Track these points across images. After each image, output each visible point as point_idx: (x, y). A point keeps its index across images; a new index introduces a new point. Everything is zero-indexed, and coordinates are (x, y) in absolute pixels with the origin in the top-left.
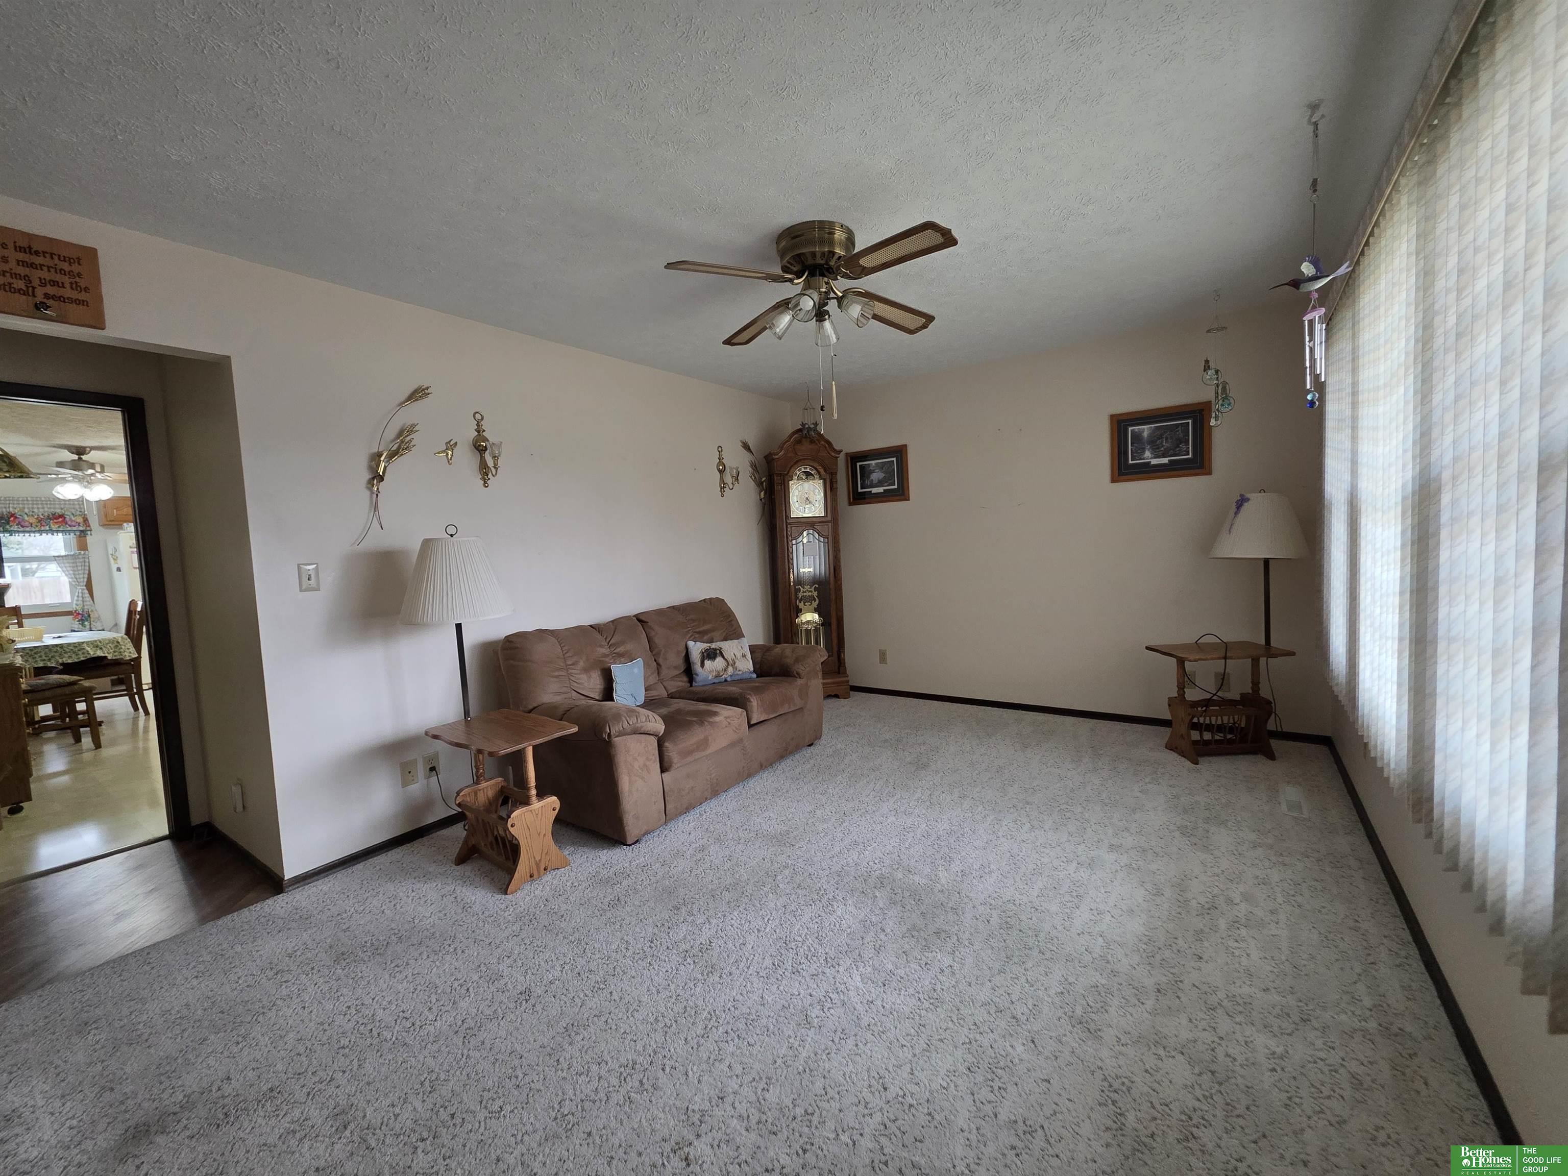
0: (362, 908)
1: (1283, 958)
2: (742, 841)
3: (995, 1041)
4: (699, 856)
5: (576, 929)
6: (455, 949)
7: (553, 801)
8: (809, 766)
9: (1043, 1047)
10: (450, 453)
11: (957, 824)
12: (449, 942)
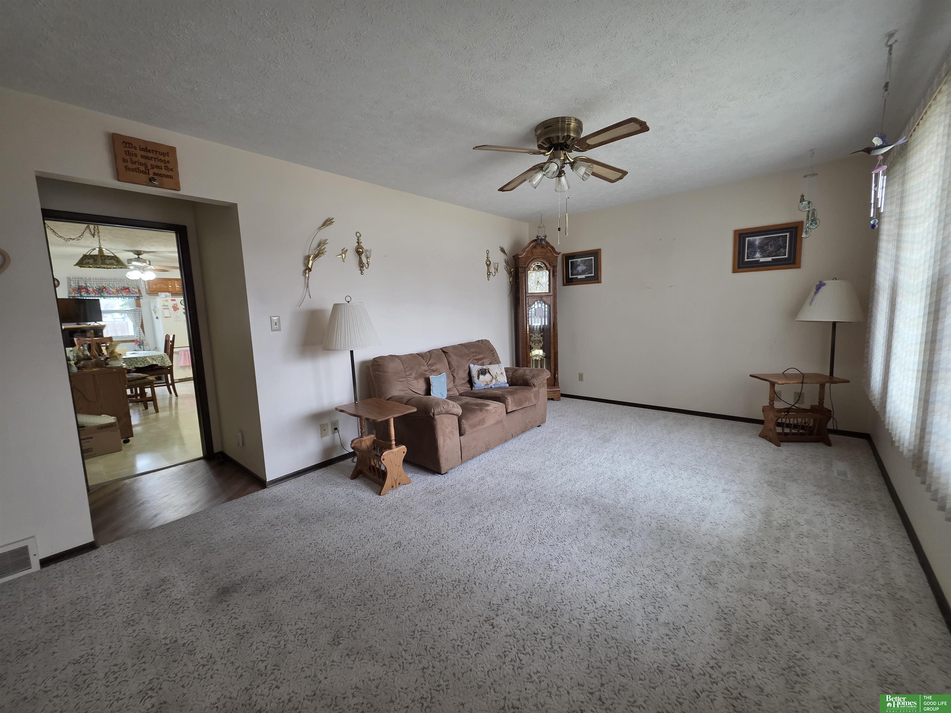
0: (307, 498)
1: (830, 555)
2: (505, 476)
3: (656, 585)
4: (482, 482)
5: (420, 515)
6: (358, 520)
7: (403, 448)
8: (539, 437)
9: (683, 590)
10: (344, 255)
11: (629, 473)
12: (355, 517)
